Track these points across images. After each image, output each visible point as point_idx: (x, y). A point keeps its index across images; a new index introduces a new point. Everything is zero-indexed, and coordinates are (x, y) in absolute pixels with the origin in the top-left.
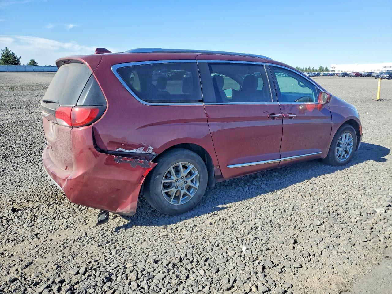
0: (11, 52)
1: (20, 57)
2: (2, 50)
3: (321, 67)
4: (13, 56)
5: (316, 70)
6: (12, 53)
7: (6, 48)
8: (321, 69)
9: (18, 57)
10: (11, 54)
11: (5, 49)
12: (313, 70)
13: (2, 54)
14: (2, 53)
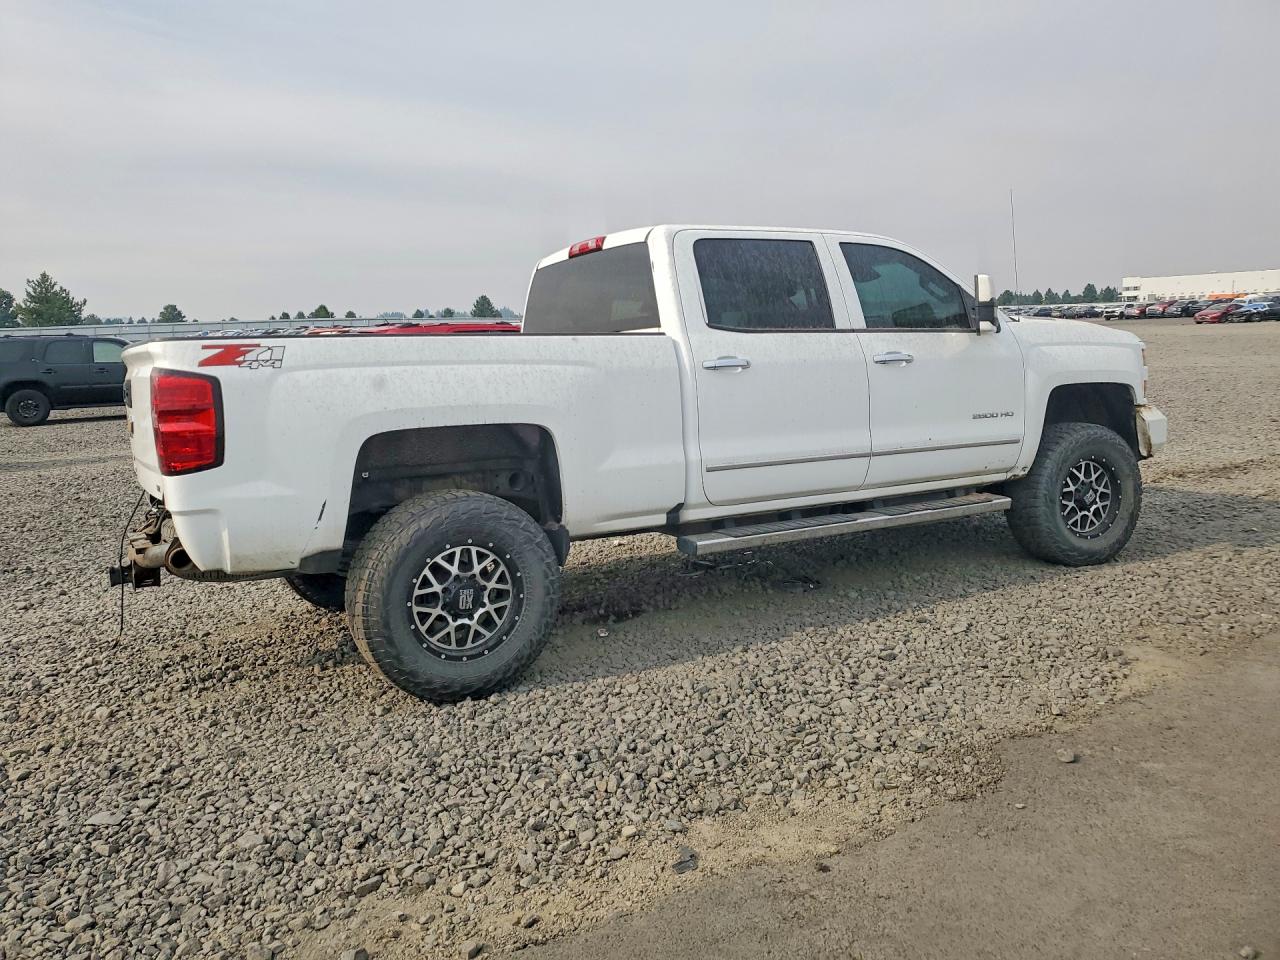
0: (57, 288)
1: (85, 301)
2: (29, 281)
3: (1090, 289)
4: (64, 298)
5: (1077, 300)
6: (61, 288)
7: (44, 276)
8: (1090, 294)
9: (78, 299)
10: (55, 294)
11: (37, 277)
12: (1067, 299)
13: (28, 294)
14: (30, 290)
